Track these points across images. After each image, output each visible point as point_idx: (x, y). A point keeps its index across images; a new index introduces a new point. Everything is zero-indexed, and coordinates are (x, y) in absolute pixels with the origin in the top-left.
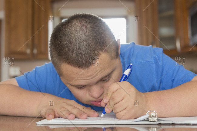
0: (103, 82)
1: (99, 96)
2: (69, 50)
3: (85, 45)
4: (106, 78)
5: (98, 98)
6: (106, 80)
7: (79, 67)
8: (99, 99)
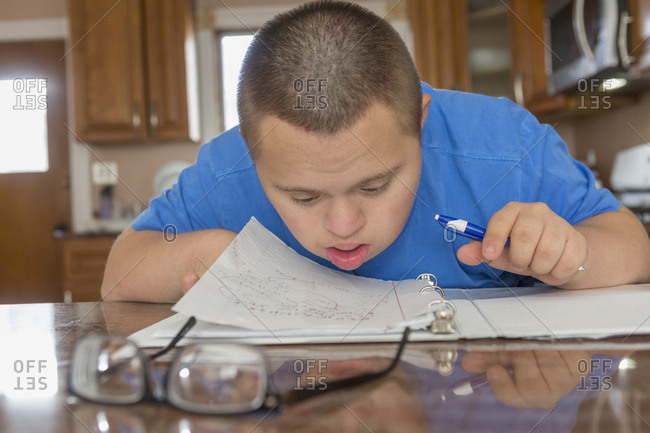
0: (365, 195)
1: (349, 233)
2: (290, 79)
3: (333, 72)
4: (377, 185)
5: (347, 237)
6: (375, 189)
7: (308, 129)
8: (349, 241)
